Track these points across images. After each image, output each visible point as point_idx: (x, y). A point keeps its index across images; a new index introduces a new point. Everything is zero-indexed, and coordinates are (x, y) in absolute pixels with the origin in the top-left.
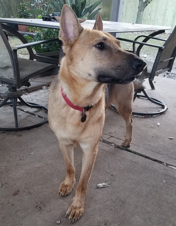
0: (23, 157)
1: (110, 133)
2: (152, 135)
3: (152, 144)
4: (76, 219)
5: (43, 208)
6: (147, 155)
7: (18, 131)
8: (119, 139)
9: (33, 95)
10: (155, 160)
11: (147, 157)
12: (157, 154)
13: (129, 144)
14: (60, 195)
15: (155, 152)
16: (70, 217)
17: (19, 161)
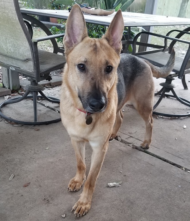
0: (38, 151)
1: (130, 133)
2: (175, 138)
3: (174, 148)
4: (81, 215)
5: (51, 202)
6: (166, 158)
7: (36, 126)
8: (139, 140)
9: (56, 90)
10: (174, 164)
11: (165, 160)
12: (177, 157)
13: (149, 145)
14: (69, 191)
15: (175, 156)
16: (75, 212)
17: (34, 154)
